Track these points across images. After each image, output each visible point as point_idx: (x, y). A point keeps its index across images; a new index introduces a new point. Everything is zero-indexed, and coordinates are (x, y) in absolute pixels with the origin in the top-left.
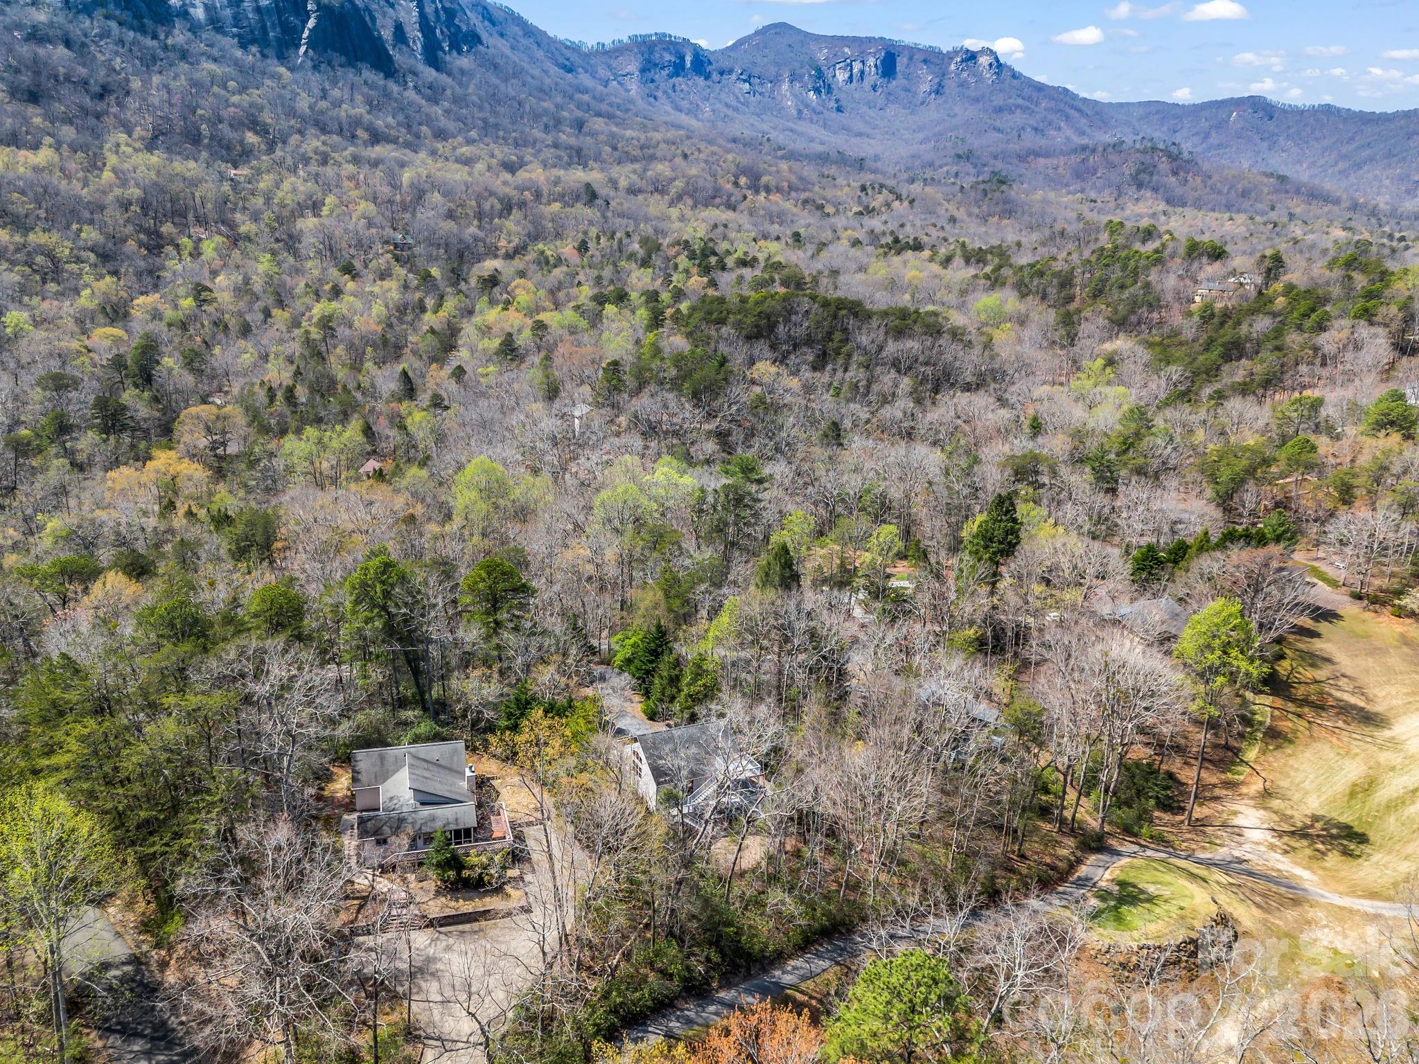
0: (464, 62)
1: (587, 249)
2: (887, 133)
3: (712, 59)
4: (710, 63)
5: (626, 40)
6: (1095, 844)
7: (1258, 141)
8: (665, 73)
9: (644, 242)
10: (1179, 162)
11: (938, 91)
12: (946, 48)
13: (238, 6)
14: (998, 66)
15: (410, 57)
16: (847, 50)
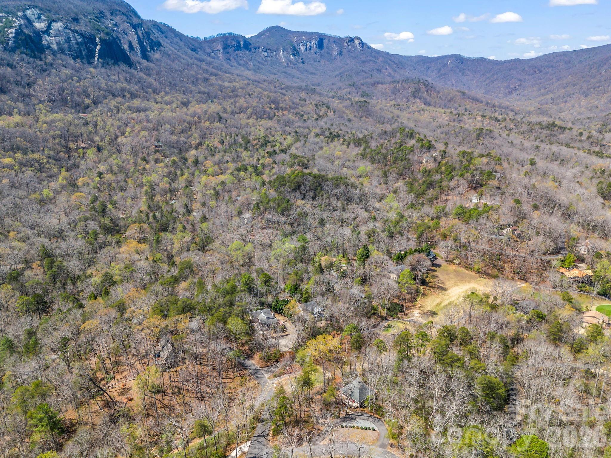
0: (156, 55)
1: (223, 142)
2: (322, 72)
3: (251, 42)
4: (251, 44)
5: (216, 35)
6: (385, 319)
7: (458, 72)
8: (233, 49)
9: (243, 137)
10: (428, 87)
11: (340, 54)
12: (343, 37)
13: (70, 42)
14: (362, 44)
15: (136, 57)
16: (304, 37)
